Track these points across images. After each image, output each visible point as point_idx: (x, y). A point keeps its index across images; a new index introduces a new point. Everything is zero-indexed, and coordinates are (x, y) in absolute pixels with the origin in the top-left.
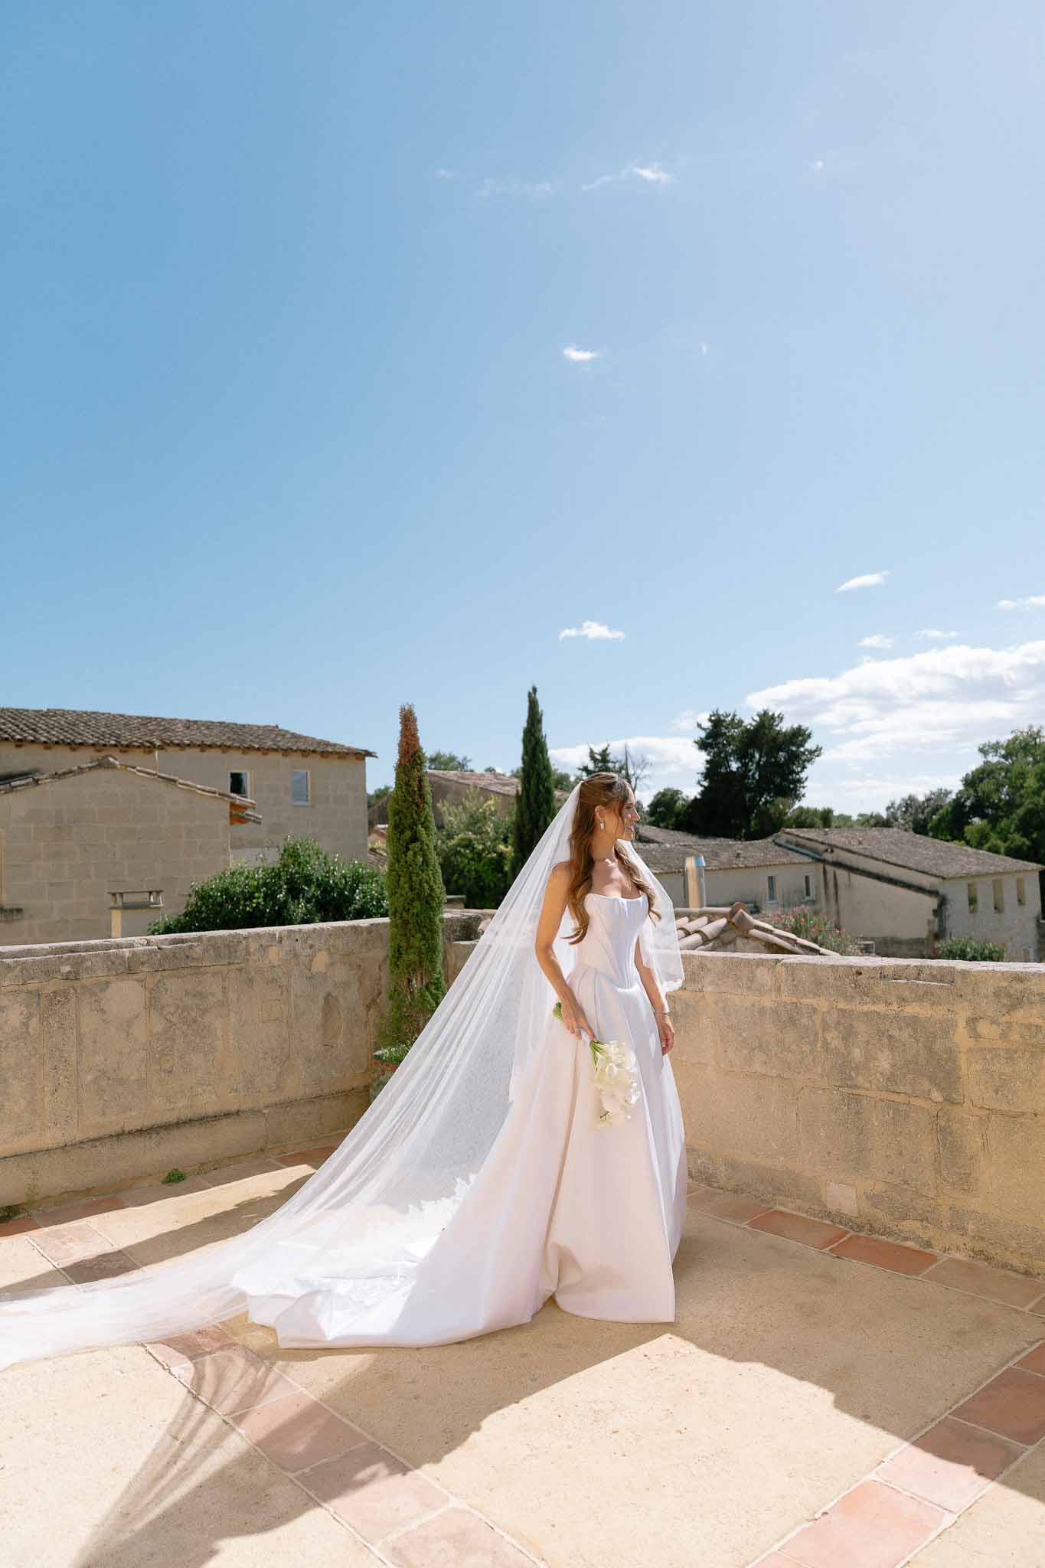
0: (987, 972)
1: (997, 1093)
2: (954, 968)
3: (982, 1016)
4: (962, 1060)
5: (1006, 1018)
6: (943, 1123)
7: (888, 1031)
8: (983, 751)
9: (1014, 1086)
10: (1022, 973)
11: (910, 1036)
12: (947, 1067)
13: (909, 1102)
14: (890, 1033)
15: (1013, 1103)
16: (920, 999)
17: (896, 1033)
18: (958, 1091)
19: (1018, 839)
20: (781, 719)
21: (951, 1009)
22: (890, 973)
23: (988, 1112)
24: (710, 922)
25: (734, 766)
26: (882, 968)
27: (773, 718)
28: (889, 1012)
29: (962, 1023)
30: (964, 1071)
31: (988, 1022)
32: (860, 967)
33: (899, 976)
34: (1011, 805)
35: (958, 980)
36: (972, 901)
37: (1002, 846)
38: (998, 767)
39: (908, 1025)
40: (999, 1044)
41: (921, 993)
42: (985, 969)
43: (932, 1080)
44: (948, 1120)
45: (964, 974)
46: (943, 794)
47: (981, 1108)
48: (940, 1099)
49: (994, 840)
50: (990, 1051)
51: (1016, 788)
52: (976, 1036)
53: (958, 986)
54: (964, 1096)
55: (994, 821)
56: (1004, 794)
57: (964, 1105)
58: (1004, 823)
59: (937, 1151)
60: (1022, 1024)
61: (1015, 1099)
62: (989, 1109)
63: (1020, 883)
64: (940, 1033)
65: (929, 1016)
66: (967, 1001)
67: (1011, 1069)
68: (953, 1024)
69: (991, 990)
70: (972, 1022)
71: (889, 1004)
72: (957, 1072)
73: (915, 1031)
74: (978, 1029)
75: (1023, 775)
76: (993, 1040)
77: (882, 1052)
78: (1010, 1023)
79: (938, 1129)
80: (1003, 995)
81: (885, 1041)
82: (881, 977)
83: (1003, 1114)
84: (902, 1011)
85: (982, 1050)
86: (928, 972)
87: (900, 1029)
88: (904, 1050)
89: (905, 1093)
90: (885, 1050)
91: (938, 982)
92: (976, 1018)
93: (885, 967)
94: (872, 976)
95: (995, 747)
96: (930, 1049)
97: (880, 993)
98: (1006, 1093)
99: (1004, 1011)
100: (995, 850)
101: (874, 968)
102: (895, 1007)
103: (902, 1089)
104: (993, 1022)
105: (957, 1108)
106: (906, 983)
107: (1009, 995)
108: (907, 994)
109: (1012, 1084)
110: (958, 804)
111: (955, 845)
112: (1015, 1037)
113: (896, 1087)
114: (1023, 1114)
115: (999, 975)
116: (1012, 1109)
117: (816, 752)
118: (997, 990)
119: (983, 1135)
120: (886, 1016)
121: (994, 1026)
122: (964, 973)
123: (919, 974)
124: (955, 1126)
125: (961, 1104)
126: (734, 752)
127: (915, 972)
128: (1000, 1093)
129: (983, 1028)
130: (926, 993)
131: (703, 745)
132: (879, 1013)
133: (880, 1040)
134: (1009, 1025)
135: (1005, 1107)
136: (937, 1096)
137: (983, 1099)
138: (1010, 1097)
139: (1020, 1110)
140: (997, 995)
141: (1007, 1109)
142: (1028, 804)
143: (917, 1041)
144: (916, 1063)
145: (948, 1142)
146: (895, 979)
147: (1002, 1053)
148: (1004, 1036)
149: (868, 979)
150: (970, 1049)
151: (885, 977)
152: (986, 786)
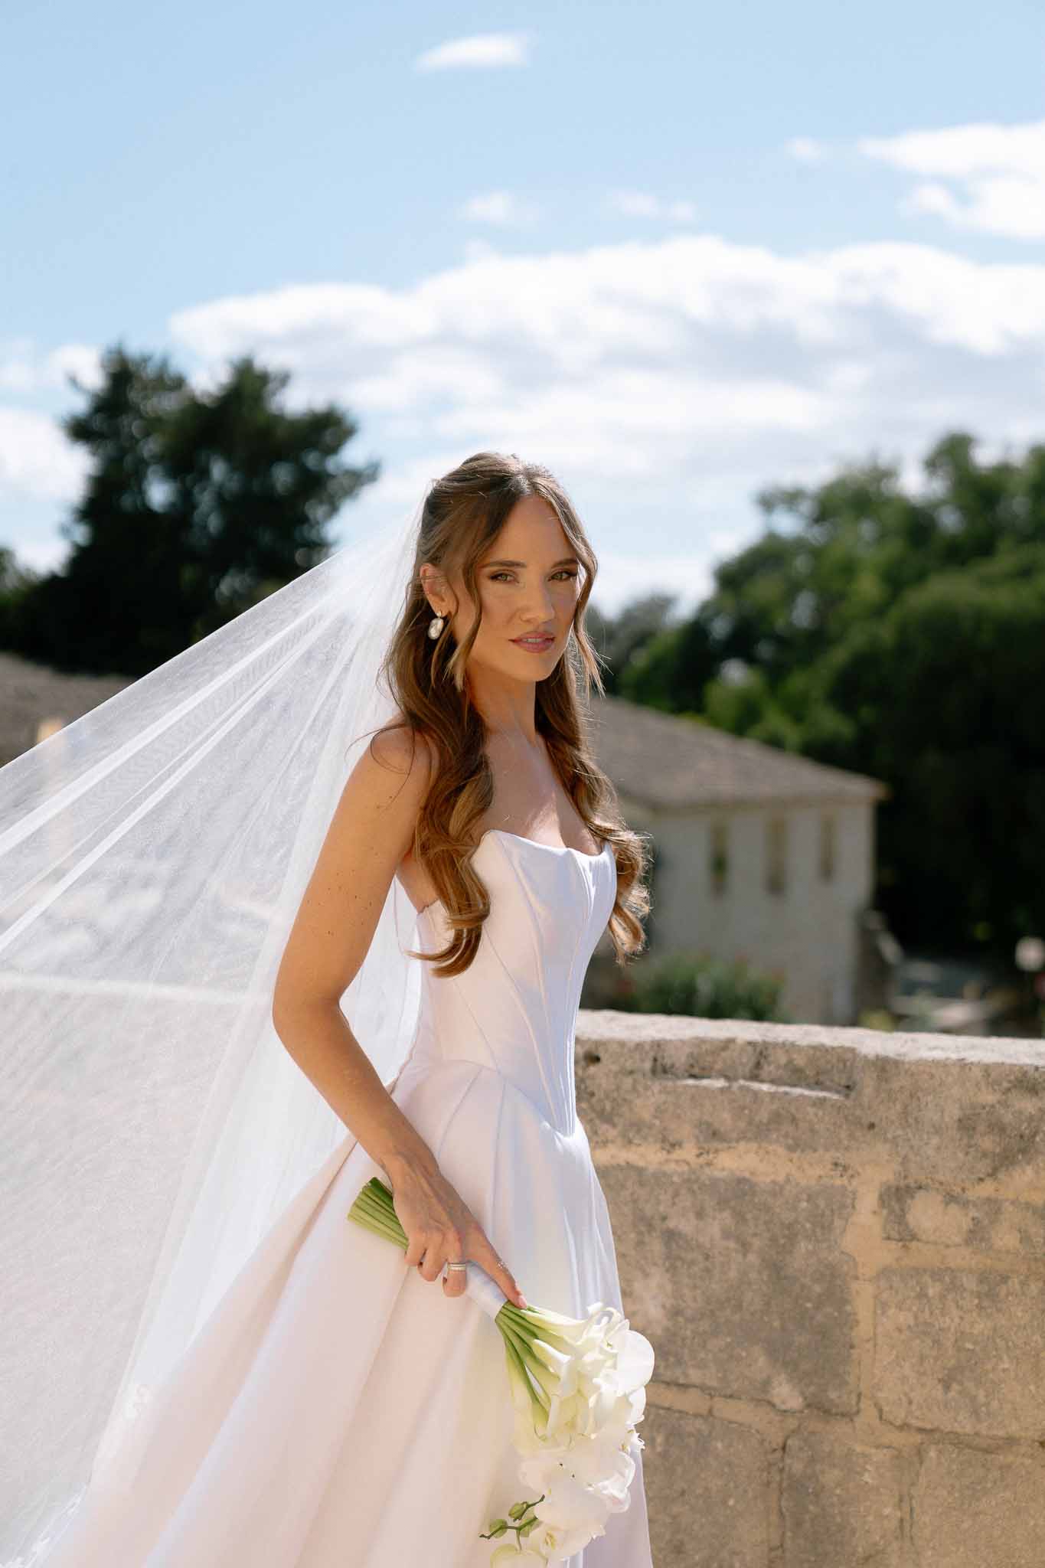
0: (943, 1065)
1: (947, 1388)
2: (852, 1050)
3: (922, 1179)
4: (863, 1299)
5: (987, 1189)
6: (797, 1467)
7: (664, 1219)
8: (768, 502)
9: (994, 1369)
10: (1037, 1068)
11: (726, 1235)
12: (819, 1318)
13: (710, 1411)
14: (671, 1224)
15: (988, 1414)
16: (759, 1132)
17: (685, 1225)
18: (847, 1383)
19: (831, 723)
20: (284, 379)
21: (841, 1161)
22: (681, 1059)
23: (918, 1438)
24: (113, 896)
25: (159, 493)
26: (658, 1045)
27: (263, 379)
28: (671, 1167)
29: (868, 1201)
30: (864, 1329)
31: (940, 1198)
32: (598, 1043)
33: (703, 1069)
34: (817, 640)
35: (868, 1085)
36: (719, 865)
37: (793, 734)
38: (798, 545)
39: (722, 1203)
40: (962, 1258)
41: (763, 1116)
42: (938, 1055)
43: (780, 1353)
44: (812, 1460)
45: (883, 1070)
46: (660, 604)
47: (904, 1427)
48: (795, 1402)
49: (775, 721)
50: (937, 1275)
51: (830, 601)
52: (904, 1235)
53: (865, 1100)
54: (859, 1395)
55: (775, 674)
56: (802, 612)
57: (858, 1420)
58: (797, 682)
59: (776, 1542)
60: (1027, 1203)
61: (995, 1404)
62: (920, 1430)
63: (828, 832)
64: (808, 1225)
65: (781, 1178)
66: (886, 1140)
67: (989, 1324)
68: (842, 1204)
69: (953, 1112)
70: (897, 1196)
71: (673, 1145)
72: (845, 1330)
73: (740, 1217)
74: (910, 1218)
75: (848, 569)
76: (947, 1246)
77: (646, 1275)
78: (996, 1201)
79: (785, 1485)
80: (982, 1128)
81: (656, 1246)
82: (654, 1071)
83: (958, 1441)
84: (709, 1164)
85: (918, 1272)
86: (783, 1060)
87: (700, 1215)
88: (707, 1270)
89: (703, 1388)
90: (653, 1270)
91: (809, 1087)
92: (908, 1187)
93: (667, 1042)
94: (629, 1065)
95: (791, 498)
96: (775, 1269)
97: (646, 1116)
98: (970, 1385)
99: (983, 1167)
100: (775, 743)
101: (639, 1046)
102: (688, 1152)
103: (695, 1376)
104: (950, 1198)
105: (841, 1428)
106: (722, 1090)
107: (998, 1128)
108: (724, 1119)
109: (989, 1367)
110: (696, 631)
111: (684, 729)
112: (1005, 1238)
113: (678, 1372)
114: (1011, 1441)
115: (977, 1073)
116: (983, 1428)
117: (360, 479)
118: (968, 1112)
119: (901, 1500)
120: (660, 1179)
121: (954, 1208)
122: (884, 1067)
123: (758, 1065)
124: (831, 1476)
125: (849, 1416)
126: (159, 459)
127: (748, 1060)
128: (955, 1387)
129: (925, 1213)
130: (776, 1118)
131: (81, 431)
132: (640, 1171)
133: (640, 1243)
134: (994, 1207)
135: (965, 1424)
136: (786, 1394)
137: (910, 1403)
138: (981, 1398)
139: (1001, 1433)
140: (967, 1125)
141: (968, 1429)
142: (857, 638)
143: (745, 1247)
144: (739, 1307)
145: (807, 1517)
146: (693, 1076)
147: (970, 1283)
148: (976, 1235)
149: (616, 1075)
150: (885, 1272)
151: (665, 1071)
152: (764, 589)
